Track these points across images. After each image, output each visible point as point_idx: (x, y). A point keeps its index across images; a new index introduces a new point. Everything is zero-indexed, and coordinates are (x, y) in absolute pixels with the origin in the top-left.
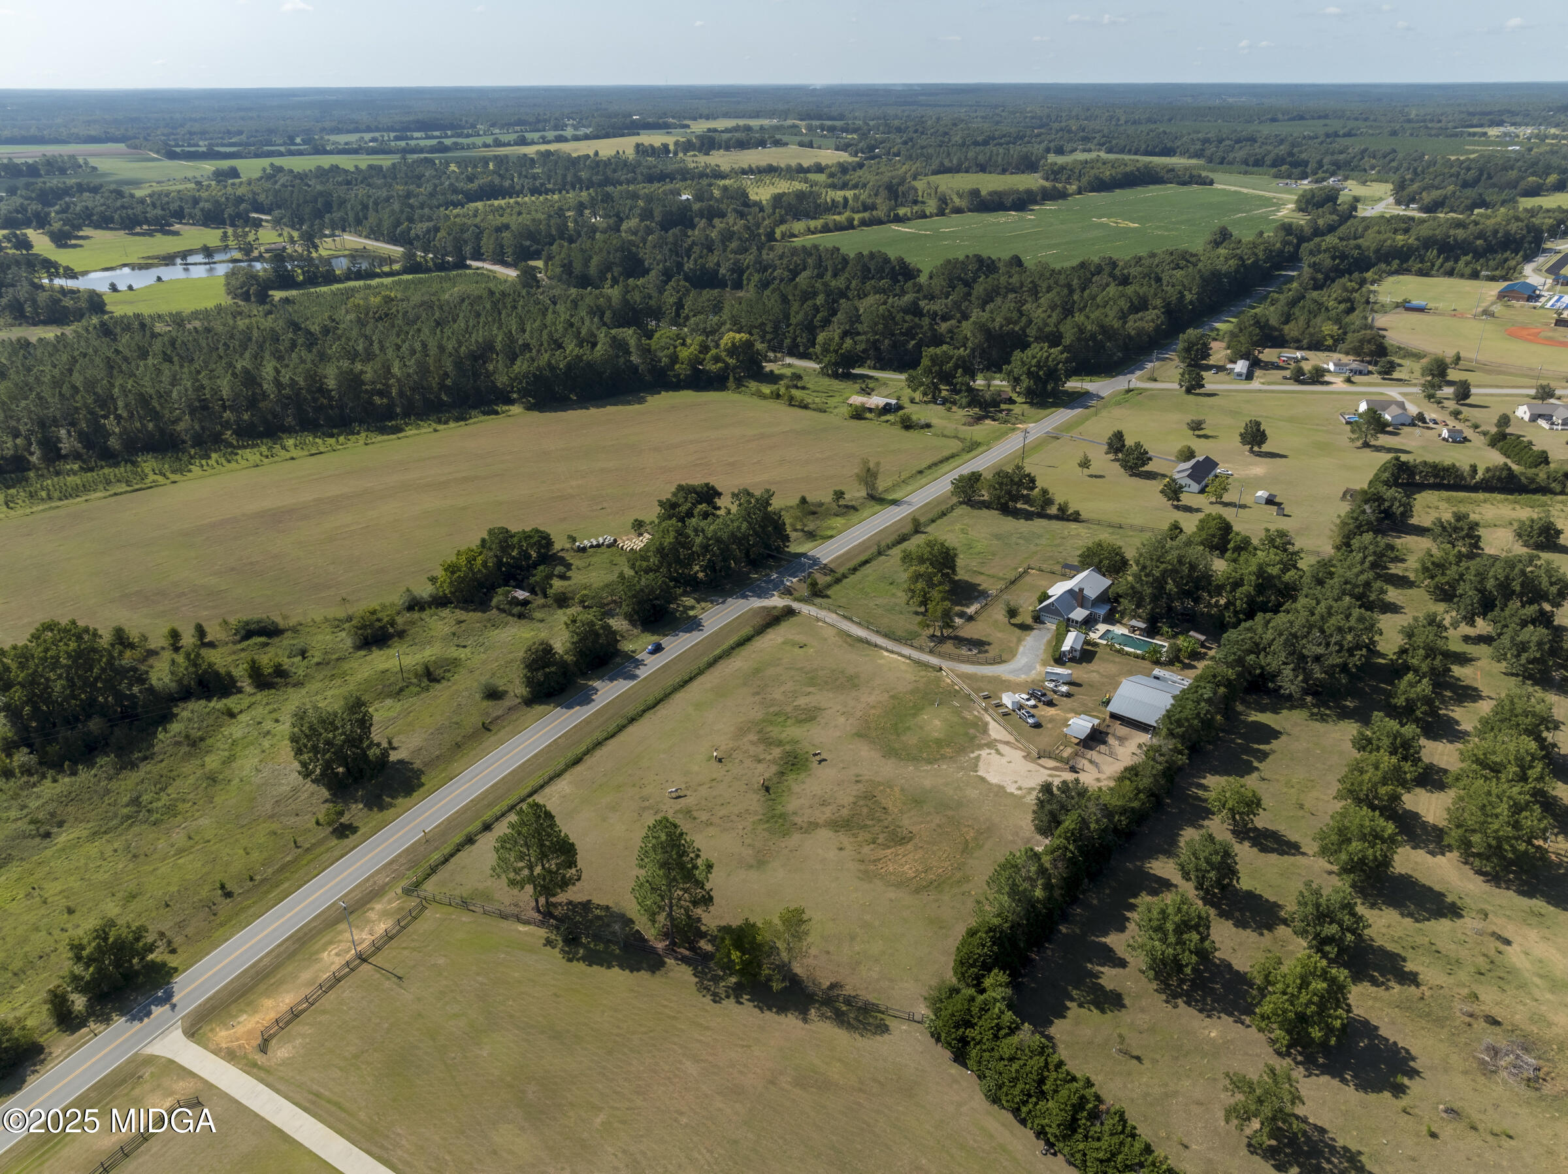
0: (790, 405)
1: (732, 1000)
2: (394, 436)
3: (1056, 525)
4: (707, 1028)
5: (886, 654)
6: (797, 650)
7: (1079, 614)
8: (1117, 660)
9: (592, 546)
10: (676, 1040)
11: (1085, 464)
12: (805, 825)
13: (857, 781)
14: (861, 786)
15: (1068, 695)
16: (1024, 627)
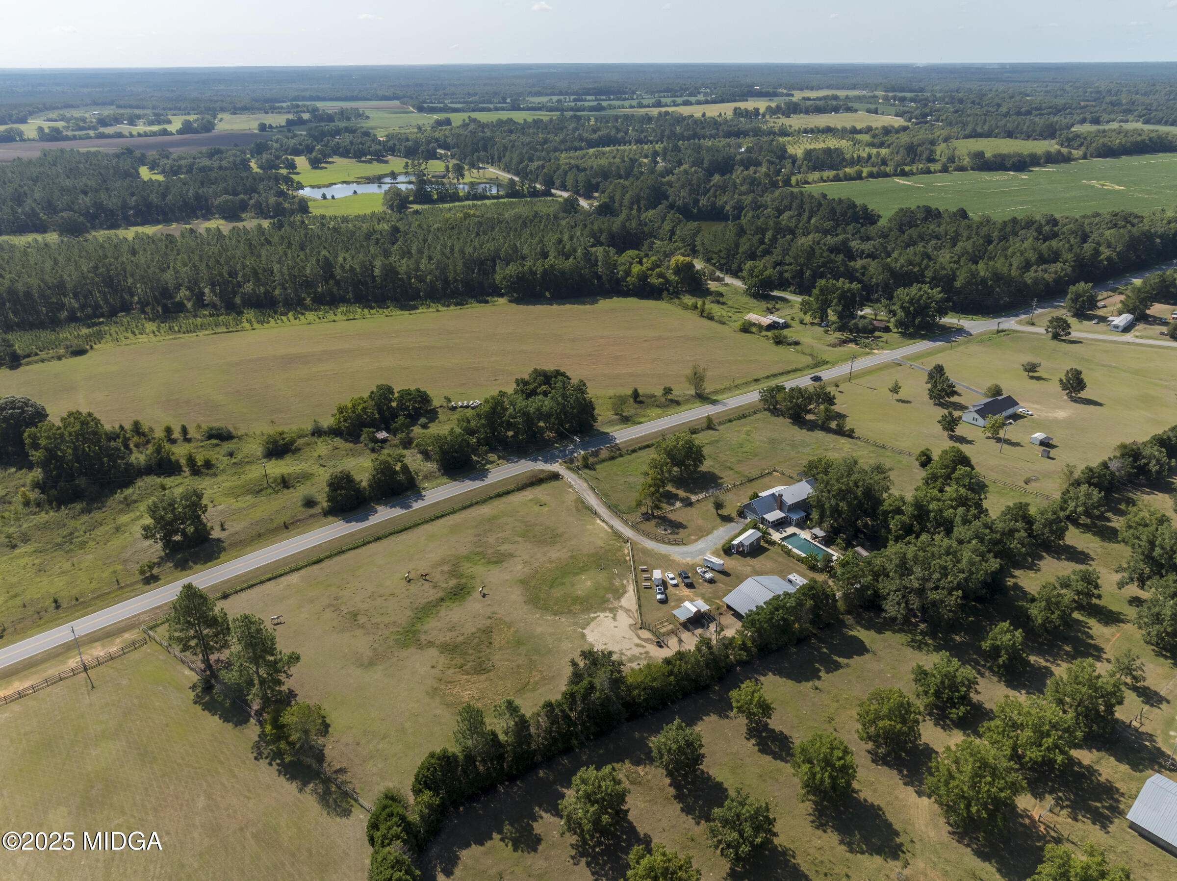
0: (702, 316)
1: (268, 761)
2: (407, 312)
3: (831, 437)
4: (235, 776)
5: (598, 521)
6: (537, 508)
7: (774, 515)
8: (780, 559)
9: (461, 407)
10: (209, 778)
11: (895, 389)
12: (424, 643)
13: (489, 618)
14: (489, 621)
15: (711, 581)
16: (727, 519)
